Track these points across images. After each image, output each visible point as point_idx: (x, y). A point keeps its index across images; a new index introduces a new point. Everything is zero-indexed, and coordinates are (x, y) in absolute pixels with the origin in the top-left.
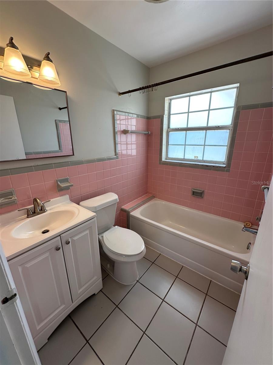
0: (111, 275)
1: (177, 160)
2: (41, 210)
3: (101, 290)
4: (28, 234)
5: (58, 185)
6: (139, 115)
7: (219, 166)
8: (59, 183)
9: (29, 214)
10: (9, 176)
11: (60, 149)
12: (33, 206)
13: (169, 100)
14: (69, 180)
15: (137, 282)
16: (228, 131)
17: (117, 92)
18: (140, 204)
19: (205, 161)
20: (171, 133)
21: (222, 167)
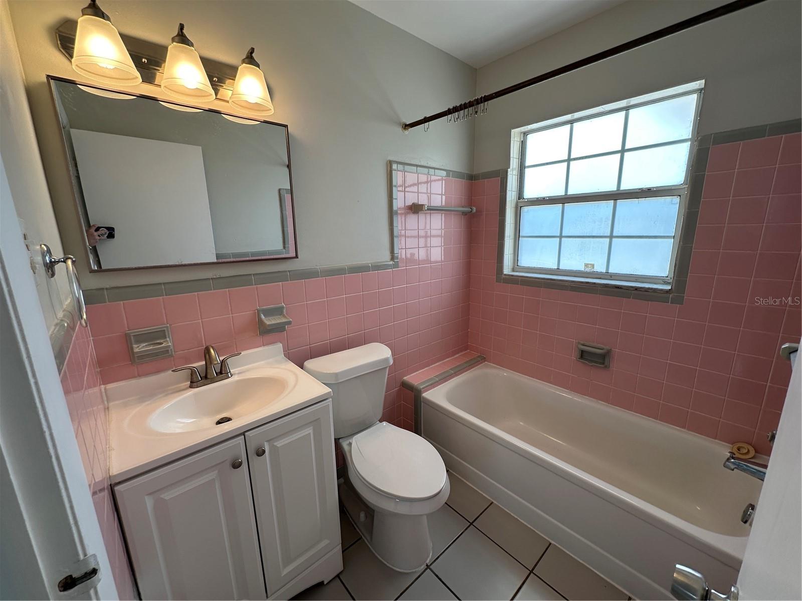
0: (365, 540)
1: (540, 273)
2: (221, 373)
3: (338, 576)
4: (182, 425)
5: (261, 322)
6: (450, 171)
7: (652, 289)
8: (263, 317)
9: (195, 380)
10: (161, 297)
11: (284, 247)
12: (204, 363)
13: (522, 135)
14: (285, 311)
15: (426, 569)
16: (677, 200)
17: (400, 124)
18: (447, 375)
19: (612, 276)
20: (525, 209)
21: (662, 290)
